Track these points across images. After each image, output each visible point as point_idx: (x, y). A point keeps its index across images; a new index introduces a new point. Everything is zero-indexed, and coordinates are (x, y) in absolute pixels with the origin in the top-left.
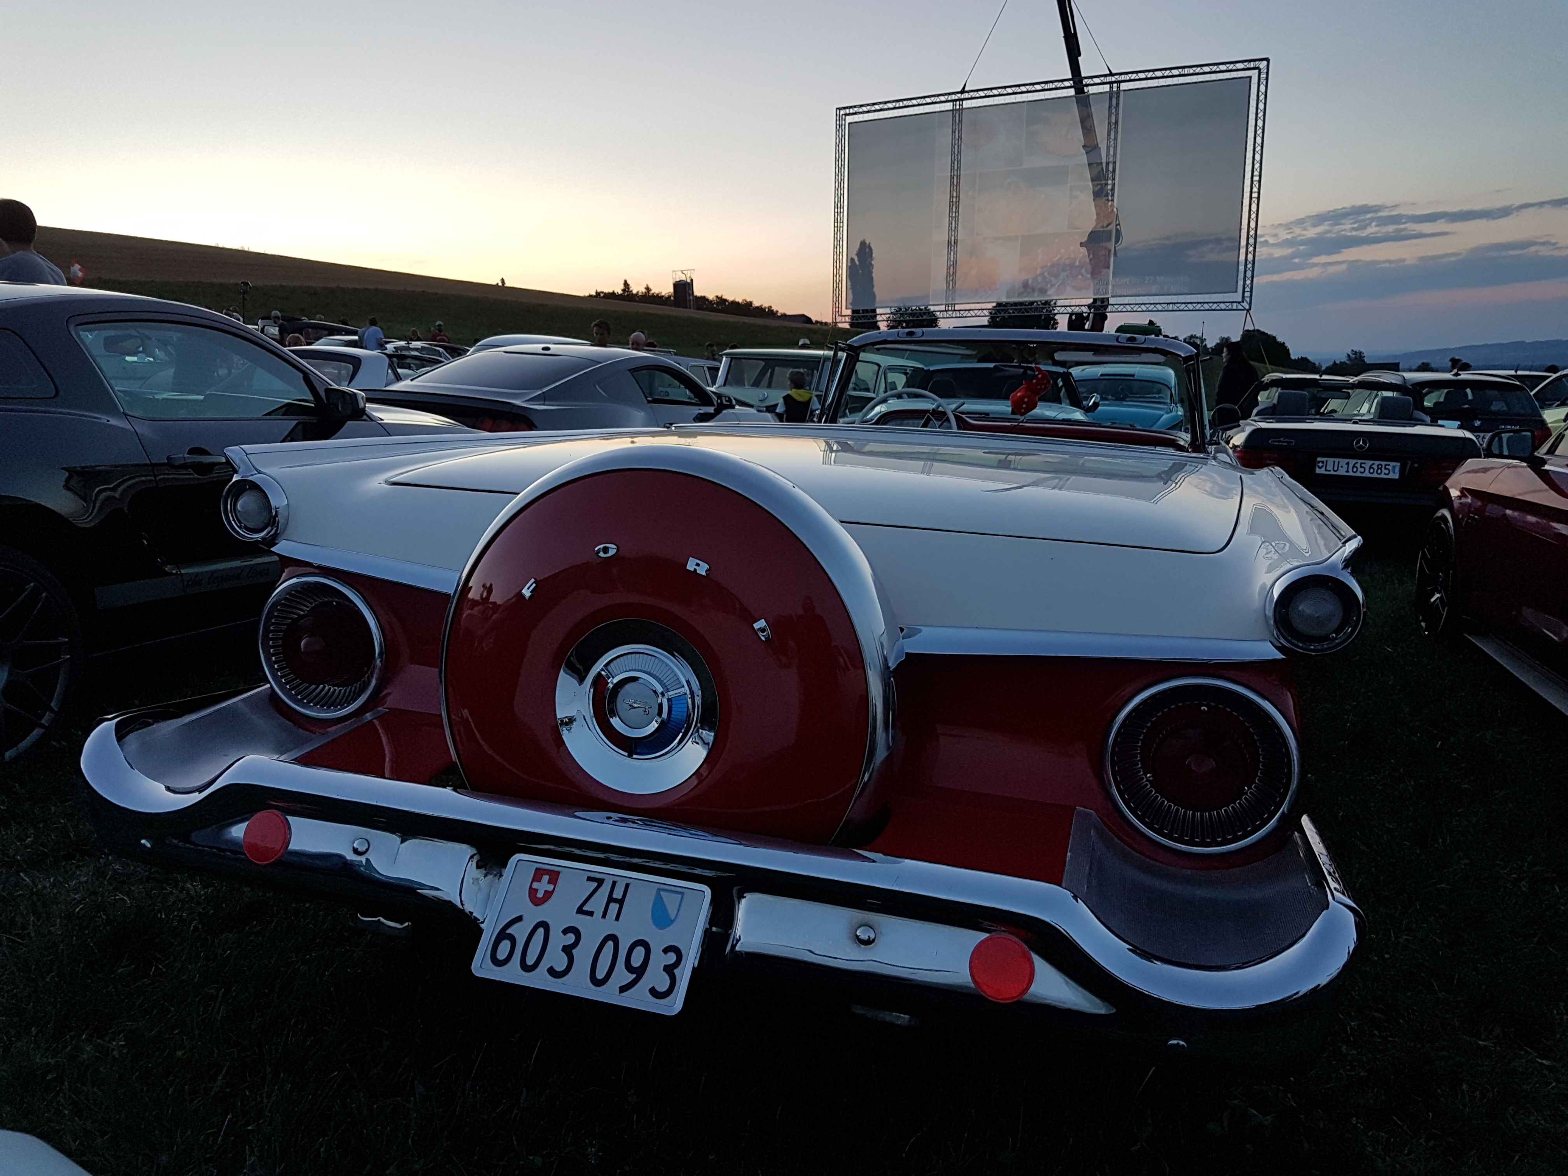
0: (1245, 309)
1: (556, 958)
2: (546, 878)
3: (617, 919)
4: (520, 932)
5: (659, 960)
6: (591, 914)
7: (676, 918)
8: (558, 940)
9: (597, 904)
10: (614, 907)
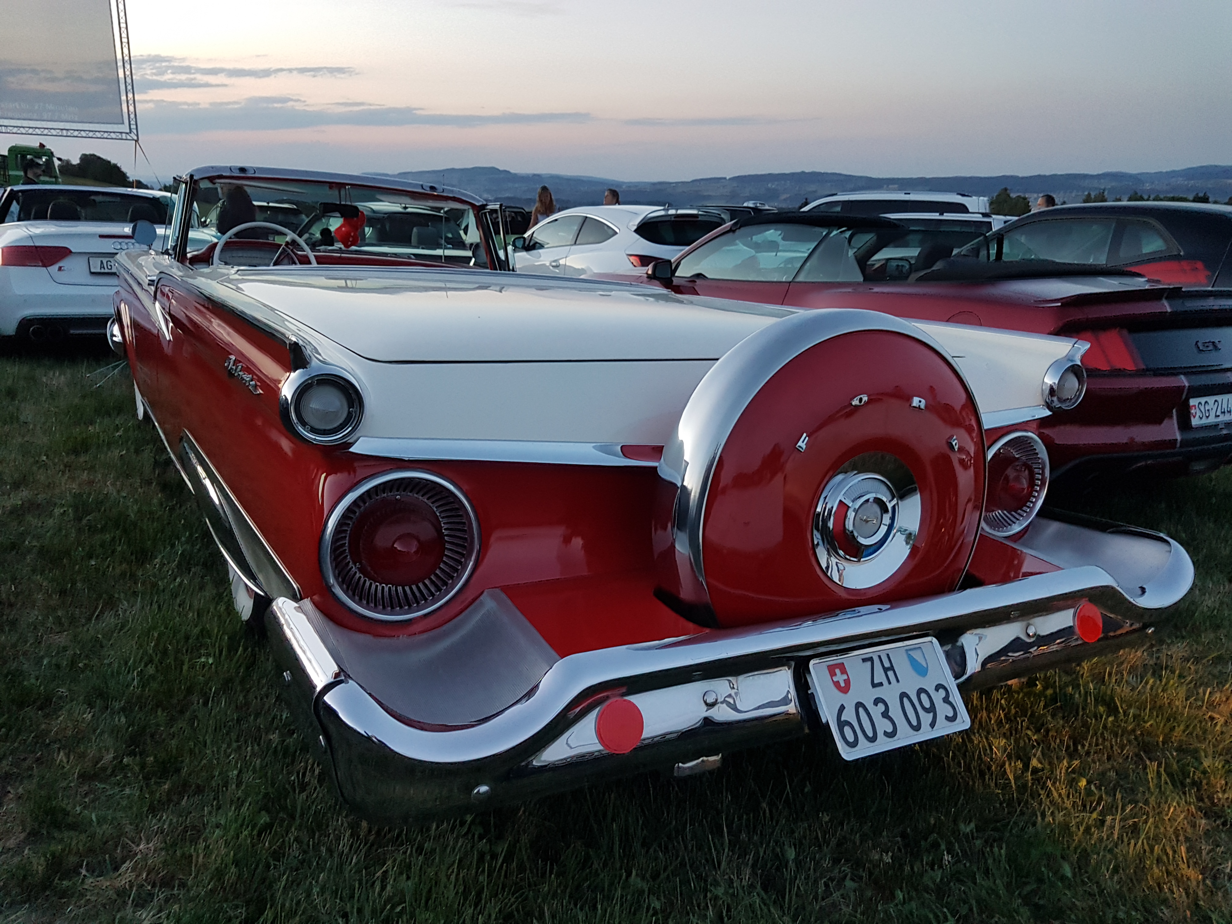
0: (133, 140)
1: (884, 725)
2: (838, 671)
3: (898, 681)
4: (849, 715)
5: (938, 697)
6: (881, 684)
7: (927, 664)
8: (877, 711)
9: (880, 676)
10: (890, 673)
